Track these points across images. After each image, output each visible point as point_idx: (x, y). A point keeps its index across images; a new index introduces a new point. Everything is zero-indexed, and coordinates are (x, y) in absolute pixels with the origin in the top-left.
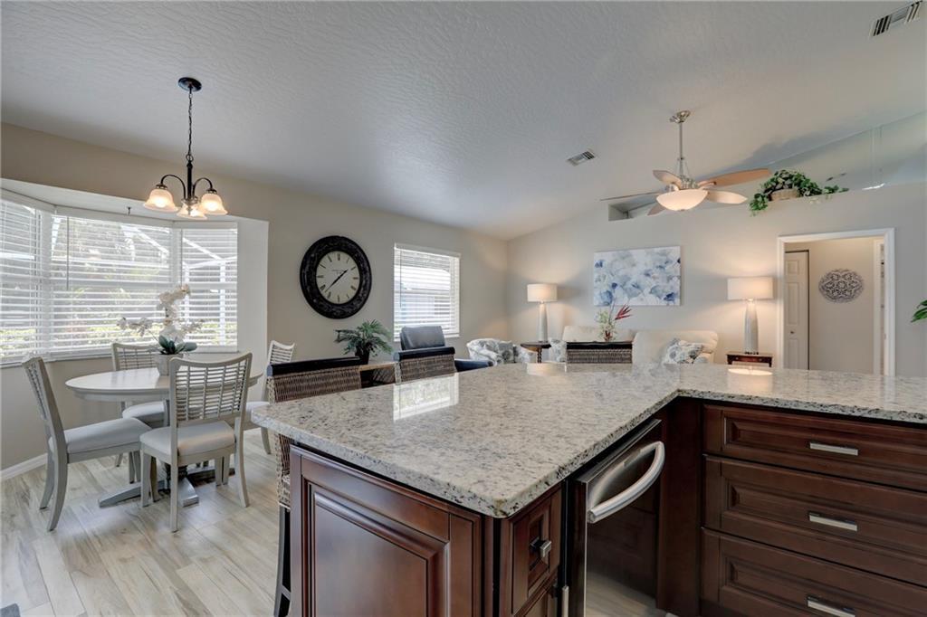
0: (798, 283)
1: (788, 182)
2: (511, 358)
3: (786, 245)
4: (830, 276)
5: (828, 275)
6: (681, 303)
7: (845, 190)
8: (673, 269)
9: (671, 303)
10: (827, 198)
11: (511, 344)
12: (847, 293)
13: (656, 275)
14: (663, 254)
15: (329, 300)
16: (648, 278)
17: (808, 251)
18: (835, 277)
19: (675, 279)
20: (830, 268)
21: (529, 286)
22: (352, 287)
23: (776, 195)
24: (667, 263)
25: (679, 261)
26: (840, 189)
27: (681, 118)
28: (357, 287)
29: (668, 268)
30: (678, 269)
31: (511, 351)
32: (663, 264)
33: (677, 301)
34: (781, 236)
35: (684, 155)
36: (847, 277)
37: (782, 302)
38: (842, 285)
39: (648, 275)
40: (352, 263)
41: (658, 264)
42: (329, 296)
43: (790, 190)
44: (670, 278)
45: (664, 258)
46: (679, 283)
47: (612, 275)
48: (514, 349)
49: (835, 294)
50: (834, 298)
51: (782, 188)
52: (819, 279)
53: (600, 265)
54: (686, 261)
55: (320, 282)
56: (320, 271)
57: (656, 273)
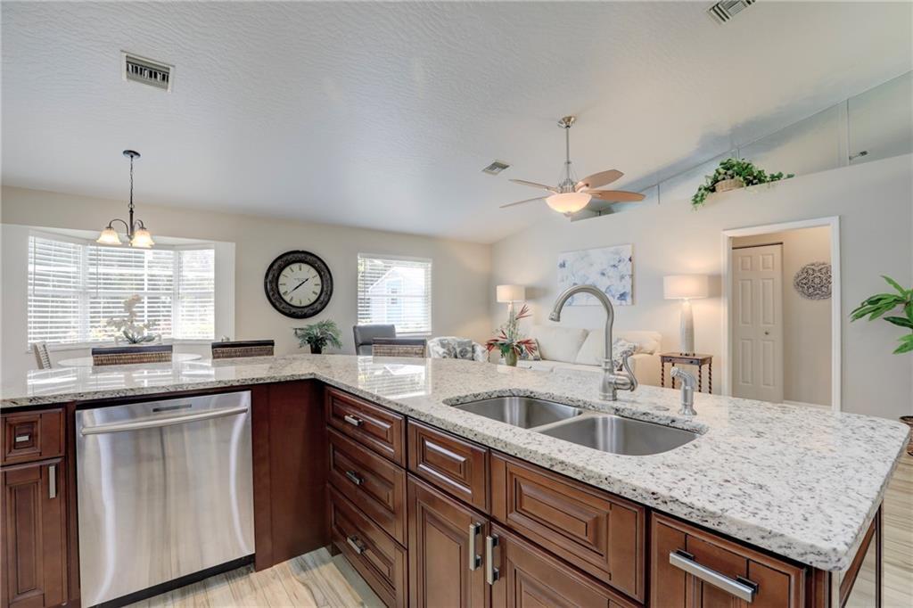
0: (751, 280)
1: (730, 172)
2: (469, 355)
3: (733, 239)
4: (805, 270)
5: (804, 269)
6: (633, 303)
7: (789, 176)
8: (625, 268)
9: (623, 302)
10: (769, 187)
11: (471, 342)
12: (824, 289)
13: (610, 274)
14: (617, 253)
15: (291, 303)
16: (604, 278)
17: (781, 243)
18: (811, 272)
19: (627, 278)
20: (805, 262)
21: (498, 287)
22: (314, 292)
23: (718, 186)
24: (620, 261)
25: (630, 260)
26: (785, 176)
27: (567, 122)
28: (318, 292)
29: (621, 266)
30: (630, 268)
31: (470, 349)
32: (616, 263)
33: (629, 299)
34: (724, 230)
35: (571, 159)
36: (824, 271)
37: (726, 300)
38: (817, 281)
39: (603, 274)
40: (313, 272)
41: (612, 263)
42: (291, 299)
43: (732, 180)
44: (622, 277)
45: (617, 257)
46: (630, 282)
47: (573, 275)
48: (473, 347)
49: (811, 290)
50: (810, 295)
51: (724, 179)
52: (794, 274)
53: (563, 265)
54: (636, 260)
55: (282, 289)
56: (282, 280)
57: (611, 272)
